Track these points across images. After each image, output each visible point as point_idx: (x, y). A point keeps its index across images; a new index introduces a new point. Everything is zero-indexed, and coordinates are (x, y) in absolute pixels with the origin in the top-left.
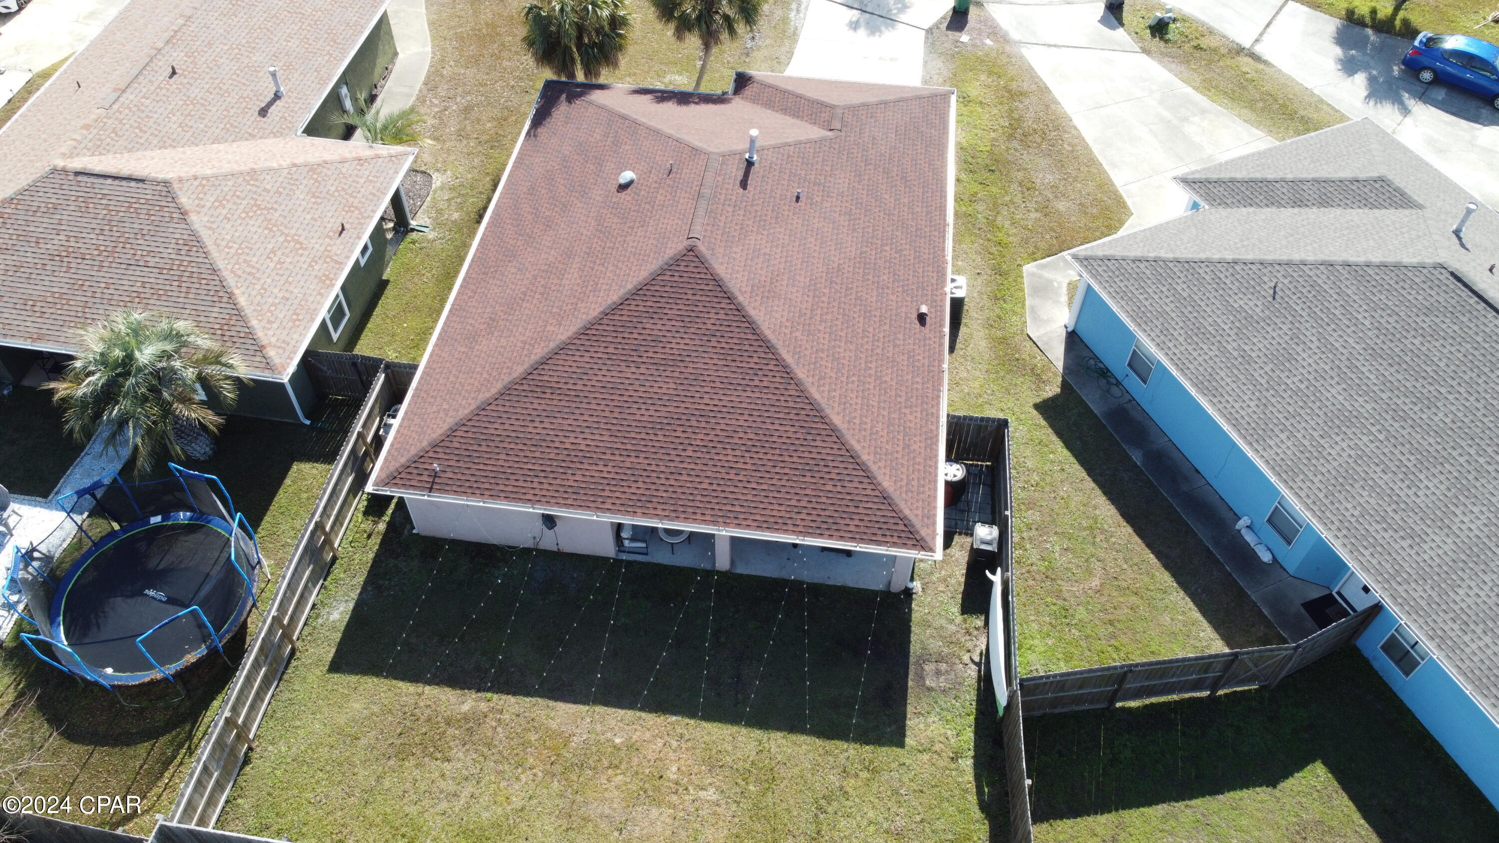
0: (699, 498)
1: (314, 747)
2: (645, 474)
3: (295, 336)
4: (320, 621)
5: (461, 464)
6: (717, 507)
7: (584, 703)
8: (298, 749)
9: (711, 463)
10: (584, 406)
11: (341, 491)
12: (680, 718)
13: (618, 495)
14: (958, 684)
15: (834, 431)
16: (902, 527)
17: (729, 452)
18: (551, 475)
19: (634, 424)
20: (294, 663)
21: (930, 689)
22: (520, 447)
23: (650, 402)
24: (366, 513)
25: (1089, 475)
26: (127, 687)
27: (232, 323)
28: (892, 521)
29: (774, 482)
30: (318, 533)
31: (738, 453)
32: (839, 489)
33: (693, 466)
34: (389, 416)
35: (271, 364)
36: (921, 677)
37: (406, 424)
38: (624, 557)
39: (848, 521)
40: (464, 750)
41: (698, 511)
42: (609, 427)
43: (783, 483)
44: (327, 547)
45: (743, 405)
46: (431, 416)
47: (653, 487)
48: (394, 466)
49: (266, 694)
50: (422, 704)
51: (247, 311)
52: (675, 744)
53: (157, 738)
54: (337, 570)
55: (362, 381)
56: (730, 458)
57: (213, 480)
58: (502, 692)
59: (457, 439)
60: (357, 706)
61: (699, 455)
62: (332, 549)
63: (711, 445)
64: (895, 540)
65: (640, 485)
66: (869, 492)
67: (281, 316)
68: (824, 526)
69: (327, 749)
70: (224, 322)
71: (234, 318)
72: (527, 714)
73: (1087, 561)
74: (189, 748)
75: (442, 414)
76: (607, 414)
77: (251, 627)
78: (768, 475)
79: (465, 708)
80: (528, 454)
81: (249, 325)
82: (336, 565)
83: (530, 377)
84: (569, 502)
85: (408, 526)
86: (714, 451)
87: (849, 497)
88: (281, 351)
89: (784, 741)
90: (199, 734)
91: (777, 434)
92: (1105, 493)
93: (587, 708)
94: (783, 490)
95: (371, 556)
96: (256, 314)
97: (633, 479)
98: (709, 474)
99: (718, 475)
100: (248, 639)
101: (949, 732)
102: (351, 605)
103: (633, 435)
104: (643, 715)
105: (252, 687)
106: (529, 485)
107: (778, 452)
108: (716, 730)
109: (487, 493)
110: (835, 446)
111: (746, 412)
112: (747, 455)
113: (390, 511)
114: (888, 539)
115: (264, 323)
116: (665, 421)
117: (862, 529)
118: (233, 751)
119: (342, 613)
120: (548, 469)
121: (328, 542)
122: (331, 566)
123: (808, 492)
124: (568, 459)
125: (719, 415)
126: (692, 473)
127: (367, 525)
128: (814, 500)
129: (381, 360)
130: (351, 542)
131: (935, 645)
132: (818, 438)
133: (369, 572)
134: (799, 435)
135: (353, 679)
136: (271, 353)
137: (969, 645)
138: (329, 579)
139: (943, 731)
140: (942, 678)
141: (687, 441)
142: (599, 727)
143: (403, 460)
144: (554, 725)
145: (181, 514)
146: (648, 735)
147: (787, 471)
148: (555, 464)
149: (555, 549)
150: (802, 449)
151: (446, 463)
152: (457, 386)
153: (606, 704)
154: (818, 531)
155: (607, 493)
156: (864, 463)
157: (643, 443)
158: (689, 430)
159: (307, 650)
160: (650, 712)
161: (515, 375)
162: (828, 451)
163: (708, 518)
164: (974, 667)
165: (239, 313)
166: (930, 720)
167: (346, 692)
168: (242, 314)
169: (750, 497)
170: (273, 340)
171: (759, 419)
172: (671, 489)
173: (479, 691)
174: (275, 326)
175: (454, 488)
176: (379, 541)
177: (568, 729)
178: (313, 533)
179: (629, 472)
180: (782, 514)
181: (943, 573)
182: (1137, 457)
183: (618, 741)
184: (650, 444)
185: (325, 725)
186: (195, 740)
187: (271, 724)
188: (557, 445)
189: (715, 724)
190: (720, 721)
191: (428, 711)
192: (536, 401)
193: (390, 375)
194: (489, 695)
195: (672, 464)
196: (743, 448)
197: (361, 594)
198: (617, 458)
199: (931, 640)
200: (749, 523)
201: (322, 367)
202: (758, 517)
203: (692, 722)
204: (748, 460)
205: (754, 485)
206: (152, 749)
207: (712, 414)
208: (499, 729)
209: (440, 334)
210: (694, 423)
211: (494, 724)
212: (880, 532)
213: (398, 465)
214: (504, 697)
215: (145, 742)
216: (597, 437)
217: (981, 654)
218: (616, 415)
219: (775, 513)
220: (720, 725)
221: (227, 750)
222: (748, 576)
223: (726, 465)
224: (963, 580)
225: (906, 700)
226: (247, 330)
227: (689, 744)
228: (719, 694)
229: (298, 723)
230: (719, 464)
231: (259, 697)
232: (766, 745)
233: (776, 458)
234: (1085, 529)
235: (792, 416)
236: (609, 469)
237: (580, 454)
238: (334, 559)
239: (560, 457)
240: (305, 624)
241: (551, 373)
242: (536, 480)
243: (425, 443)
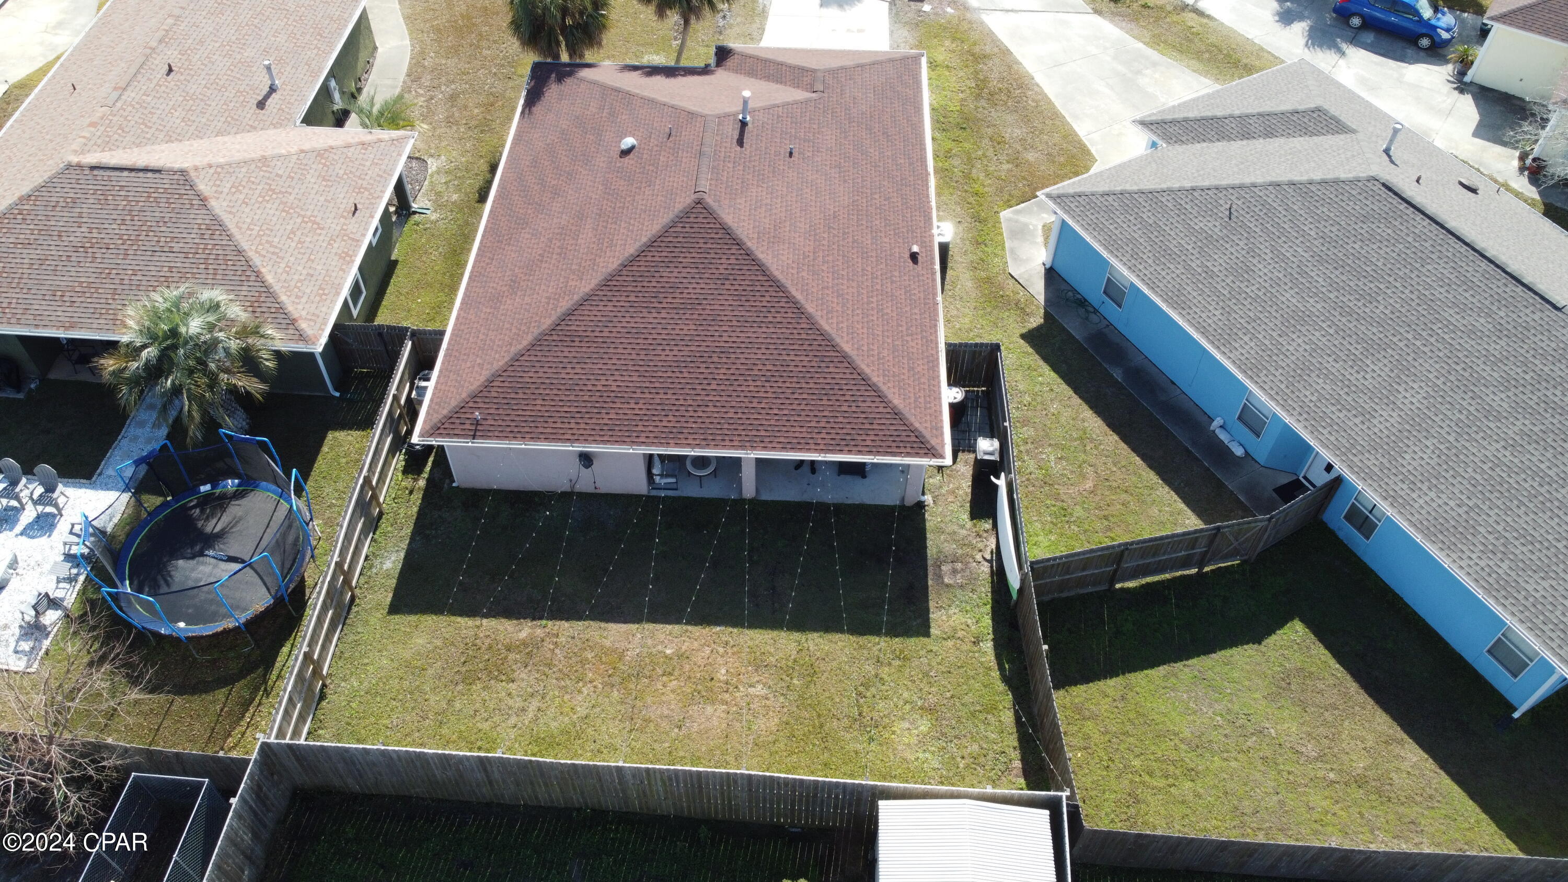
0: (726, 426)
1: (385, 680)
2: (675, 408)
3: (324, 309)
4: (374, 570)
5: (501, 411)
6: (743, 433)
7: (634, 622)
8: (370, 682)
9: (735, 394)
10: (611, 350)
11: (382, 450)
12: (723, 628)
13: (651, 429)
14: (973, 578)
15: (845, 357)
16: (914, 439)
17: (751, 383)
18: (587, 416)
19: (660, 364)
20: (354, 609)
21: (948, 586)
22: (555, 392)
23: (673, 343)
24: (405, 472)
25: (1076, 393)
26: (202, 637)
27: (262, 299)
28: (904, 434)
29: (794, 407)
30: (366, 488)
31: (759, 383)
32: (854, 409)
33: (718, 398)
34: (420, 379)
35: (305, 336)
36: (940, 577)
37: (442, 380)
38: (654, 493)
39: (864, 437)
40: (526, 671)
41: (727, 438)
42: (637, 368)
43: (802, 407)
44: (374, 503)
45: (760, 340)
46: (466, 371)
47: (683, 419)
48: (436, 418)
49: (333, 636)
50: (482, 635)
51: (275, 288)
52: (721, 650)
53: (233, 684)
54: (384, 525)
55: (387, 351)
56: (752, 388)
57: (265, 442)
58: (555, 619)
59: (495, 389)
60: (420, 641)
61: (723, 387)
62: (379, 505)
63: (733, 378)
64: (909, 450)
65: (671, 418)
66: (881, 410)
67: (308, 291)
68: (843, 443)
69: (397, 681)
70: (254, 299)
71: (264, 295)
72: (581, 636)
73: (1080, 467)
74: (266, 690)
75: (476, 368)
76: (634, 357)
77: (309, 582)
78: (788, 402)
79: (523, 635)
80: (563, 398)
81: (279, 301)
82: (383, 520)
83: (559, 328)
84: (606, 438)
85: (447, 481)
86: (736, 383)
87: (864, 416)
88: (312, 324)
89: (821, 640)
90: (273, 677)
91: (793, 363)
92: (1091, 408)
93: (637, 626)
94: (803, 413)
95: (415, 509)
96: (284, 290)
97: (663, 413)
98: (734, 404)
99: (742, 404)
100: (308, 591)
101: (969, 621)
102: (402, 555)
103: (660, 374)
104: (690, 628)
105: (322, 627)
106: (567, 426)
107: (795, 380)
108: (758, 636)
109: (527, 436)
110: (847, 371)
111: (763, 346)
112: (767, 384)
113: (428, 469)
114: (902, 450)
115: (293, 298)
116: (689, 359)
117: (878, 443)
118: (311, 689)
119: (394, 562)
120: (584, 410)
121: (375, 497)
122: (378, 521)
123: (826, 413)
124: (601, 400)
125: (738, 351)
126: (718, 404)
127: (408, 483)
128: (832, 420)
129: (407, 329)
130: (394, 499)
131: (949, 548)
132: (831, 365)
133: (415, 524)
134: (813, 364)
135: (413, 618)
136: (303, 325)
137: (980, 545)
138: (378, 533)
139: (964, 620)
140: (959, 576)
141: (710, 376)
142: (650, 642)
143: (445, 412)
144: (607, 643)
145: (230, 481)
146: (696, 644)
147: (805, 396)
148: (589, 405)
149: (591, 489)
150: (817, 376)
151: (487, 412)
152: (488, 342)
153: (654, 621)
154: (838, 448)
155: (640, 428)
156: (874, 384)
157: (669, 380)
158: (712, 366)
159: (366, 597)
160: (696, 625)
161: (544, 327)
162: (841, 376)
163: (735, 443)
164: (986, 564)
165: (268, 291)
166: (951, 612)
167: (408, 630)
168: (271, 290)
169: (772, 422)
170: (304, 313)
171: (775, 352)
172: (700, 420)
173: (534, 619)
174: (304, 300)
175: (496, 434)
176: (421, 496)
177: (622, 645)
178: (362, 487)
179: (659, 407)
180: (804, 435)
181: (951, 486)
182: (1117, 374)
183: (668, 652)
184: (677, 381)
185: (392, 660)
186: (270, 683)
187: (340, 664)
188: (590, 388)
189: (756, 631)
190: (761, 628)
191: (488, 641)
192: (565, 349)
193: (416, 342)
194: (544, 622)
195: (698, 398)
196: (763, 379)
197: (410, 544)
198: (648, 396)
199: (946, 544)
200: (774, 445)
201: (346, 339)
202: (782, 440)
203: (735, 630)
204: (769, 389)
205: (776, 412)
206: (230, 694)
207: (731, 350)
208: (557, 651)
209: (463, 299)
210: (716, 360)
211: (552, 647)
212: (894, 444)
213: (440, 417)
214: (558, 623)
215: (222, 688)
216: (627, 378)
217: (992, 552)
218: (642, 357)
219: (797, 435)
220: (761, 631)
221: (306, 684)
222: (773, 501)
223: (749, 395)
224: (970, 490)
225: (927, 597)
226: (277, 306)
227: (735, 649)
228: (757, 605)
229: (366, 661)
230: (742, 394)
231: (328, 639)
232: (805, 645)
233: (794, 385)
234: (1075, 440)
235: (805, 347)
236: (640, 406)
237: (612, 394)
238: (381, 514)
239: (593, 399)
240: (361, 574)
241: (578, 323)
242: (573, 421)
243: (464, 395)
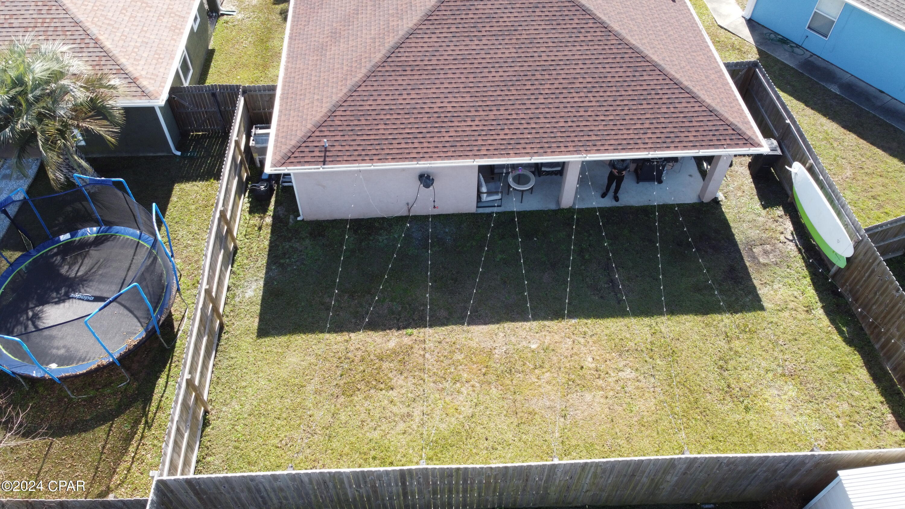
0: (559, 134)
1: (266, 401)
2: (508, 122)
3: (162, 70)
4: (237, 299)
5: (346, 138)
6: (576, 139)
7: (493, 323)
8: (251, 404)
9: (562, 105)
10: (442, 76)
11: (231, 190)
12: (577, 321)
13: (490, 142)
14: (785, 258)
15: (655, 67)
16: (731, 132)
17: (574, 95)
18: (428, 135)
19: (488, 84)
20: (224, 336)
21: (765, 265)
22: (395, 116)
23: (497, 65)
24: (251, 211)
25: (807, 106)
26: (76, 376)
27: (102, 63)
28: (721, 128)
29: (618, 112)
30: (222, 223)
31: (582, 94)
32: (672, 110)
33: (547, 110)
34: (256, 128)
35: (147, 91)
36: (754, 258)
37: (283, 118)
38: (481, 211)
39: (687, 134)
40: (403, 377)
41: (561, 145)
42: (468, 90)
43: (626, 112)
44: (229, 238)
45: (576, 57)
46: (306, 107)
47: (518, 132)
49: (208, 363)
50: (352, 348)
51: (114, 52)
52: (582, 341)
53: (113, 420)
54: (239, 258)
55: (220, 111)
56: (576, 99)
57: (121, 182)
58: (419, 327)
59: (338, 118)
60: (294, 360)
61: (550, 101)
62: (234, 239)
63: (557, 91)
64: (729, 142)
65: (507, 131)
66: (697, 109)
67: (145, 55)
68: (669, 140)
69: (278, 400)
70: (95, 63)
71: (104, 59)
72: (447, 340)
73: (835, 160)
74: (146, 422)
75: (316, 103)
76: (463, 80)
77: (176, 315)
78: (611, 108)
79: (392, 344)
80: (404, 121)
81: (119, 63)
82: (239, 254)
83: (389, 60)
84: (449, 154)
85: (292, 217)
86: (561, 96)
87: (682, 115)
88: (153, 82)
89: (669, 322)
90: (153, 408)
91: (610, 75)
93: (498, 326)
94: (627, 117)
95: (267, 243)
96: (123, 54)
97: (499, 127)
98: (562, 114)
99: (570, 114)
100: (176, 325)
101: (796, 293)
102: (261, 283)
103: (491, 93)
104: (547, 323)
105: (199, 354)
106: (411, 145)
107: (614, 89)
108: (611, 324)
109: (374, 157)
110: (660, 78)
111: (580, 62)
112: (589, 95)
113: (272, 207)
114: (723, 142)
115: (131, 61)
116: (514, 79)
117: (700, 138)
118: (195, 416)
119: (255, 290)
120: (424, 131)
121: (230, 231)
122: (234, 255)
123: (648, 116)
124: (439, 120)
125: (558, 68)
126: (548, 115)
127: (256, 220)
128: (654, 121)
129: (238, 87)
130: (245, 235)
131: (754, 234)
132: (644, 73)
133: (269, 255)
134: (628, 74)
135: (283, 339)
136: (144, 83)
137: (780, 229)
138: (235, 266)
139: (790, 293)
140: (771, 256)
141: (537, 92)
142: (513, 339)
143: (293, 143)
144: (473, 344)
145: (88, 229)
146: (557, 338)
147: (626, 102)
148: (429, 125)
150: (633, 84)
151: (333, 139)
152: (321, 82)
153: (513, 320)
154: (665, 145)
155: (480, 143)
156: (687, 87)
157: (500, 98)
158: (536, 82)
159: (233, 324)
160: (552, 320)
161: (377, 60)
162: (655, 82)
163: (571, 149)
164: (791, 243)
165: (108, 55)
166: (775, 287)
167: (280, 350)
168: (110, 55)
169: (601, 127)
170: (144, 73)
171: (592, 66)
172: (534, 131)
173: (399, 329)
174: (142, 62)
175: (345, 158)
176: (269, 231)
177: (489, 344)
178: (219, 220)
179: (494, 123)
180: (632, 136)
181: (736, 184)
182: (835, 89)
183: (534, 346)
184: (507, 98)
185: (270, 381)
186: (150, 415)
187: (219, 389)
188: (427, 110)
189: (609, 320)
190: (613, 316)
191: (359, 353)
192: (399, 78)
193: (247, 100)
194: (409, 331)
195: (529, 111)
196: (585, 90)
197: (267, 273)
198: (482, 113)
199: (750, 231)
200: (606, 147)
201: (183, 102)
202: (612, 142)
203: (589, 321)
204: (592, 99)
205: (603, 118)
206: (110, 430)
207: (552, 68)
208: (427, 355)
209: (288, 55)
210: (540, 77)
211: (422, 353)
212: (714, 138)
213: (289, 147)
214: (422, 330)
215: (103, 424)
216: (460, 99)
217: (792, 234)
218: (471, 80)
219: (625, 137)
220: (613, 319)
221: (191, 412)
222: (588, 209)
223: (575, 105)
225: (750, 276)
226: (118, 67)
227: (595, 338)
228: (602, 297)
229: (244, 384)
230: (568, 105)
231: (205, 366)
232: (657, 328)
233: (614, 94)
235: (618, 60)
236: (477, 123)
237: (449, 115)
238: (236, 249)
239: (432, 120)
240: (225, 304)
241: (407, 54)
242: (416, 141)
243: (309, 126)
